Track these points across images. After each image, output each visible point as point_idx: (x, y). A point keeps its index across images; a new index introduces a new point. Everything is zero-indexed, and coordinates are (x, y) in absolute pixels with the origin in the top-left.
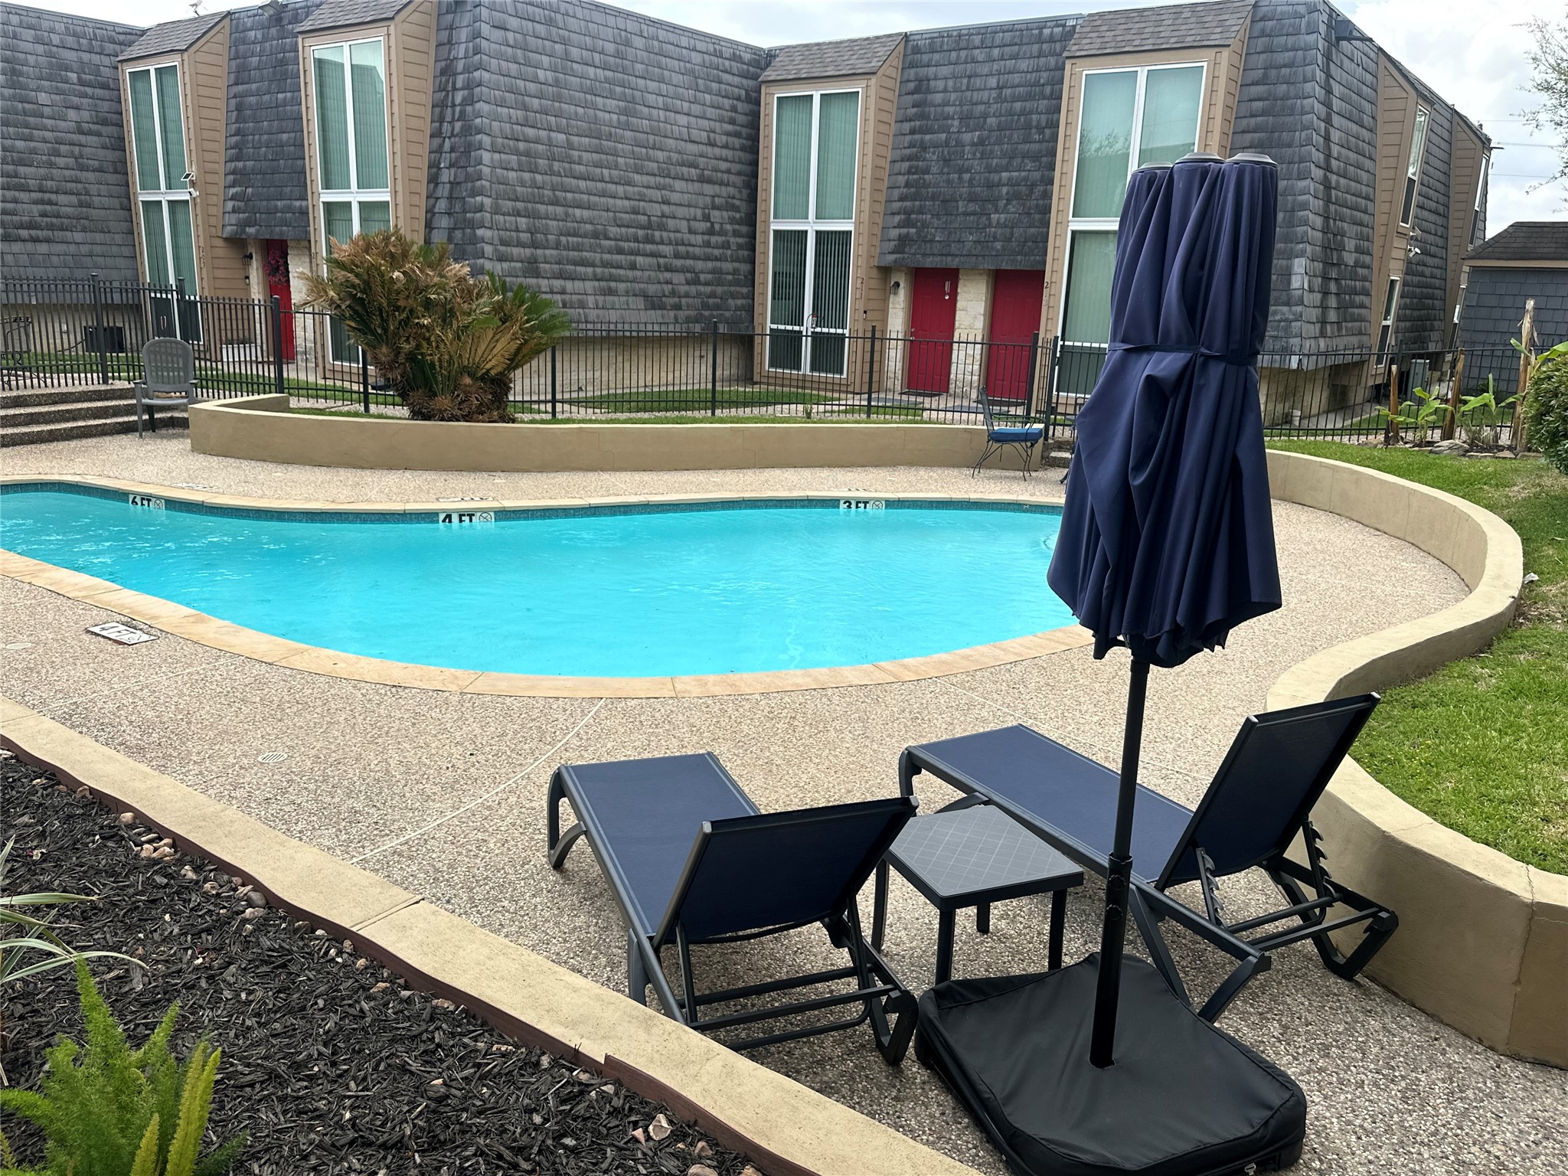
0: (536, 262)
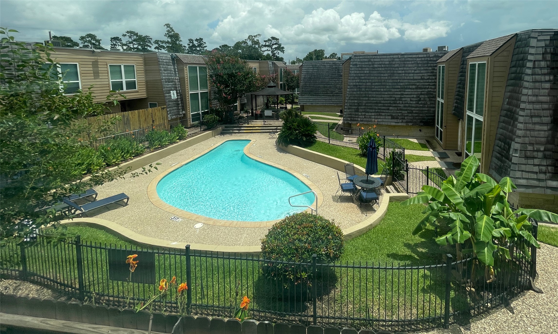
0: (358, 109)
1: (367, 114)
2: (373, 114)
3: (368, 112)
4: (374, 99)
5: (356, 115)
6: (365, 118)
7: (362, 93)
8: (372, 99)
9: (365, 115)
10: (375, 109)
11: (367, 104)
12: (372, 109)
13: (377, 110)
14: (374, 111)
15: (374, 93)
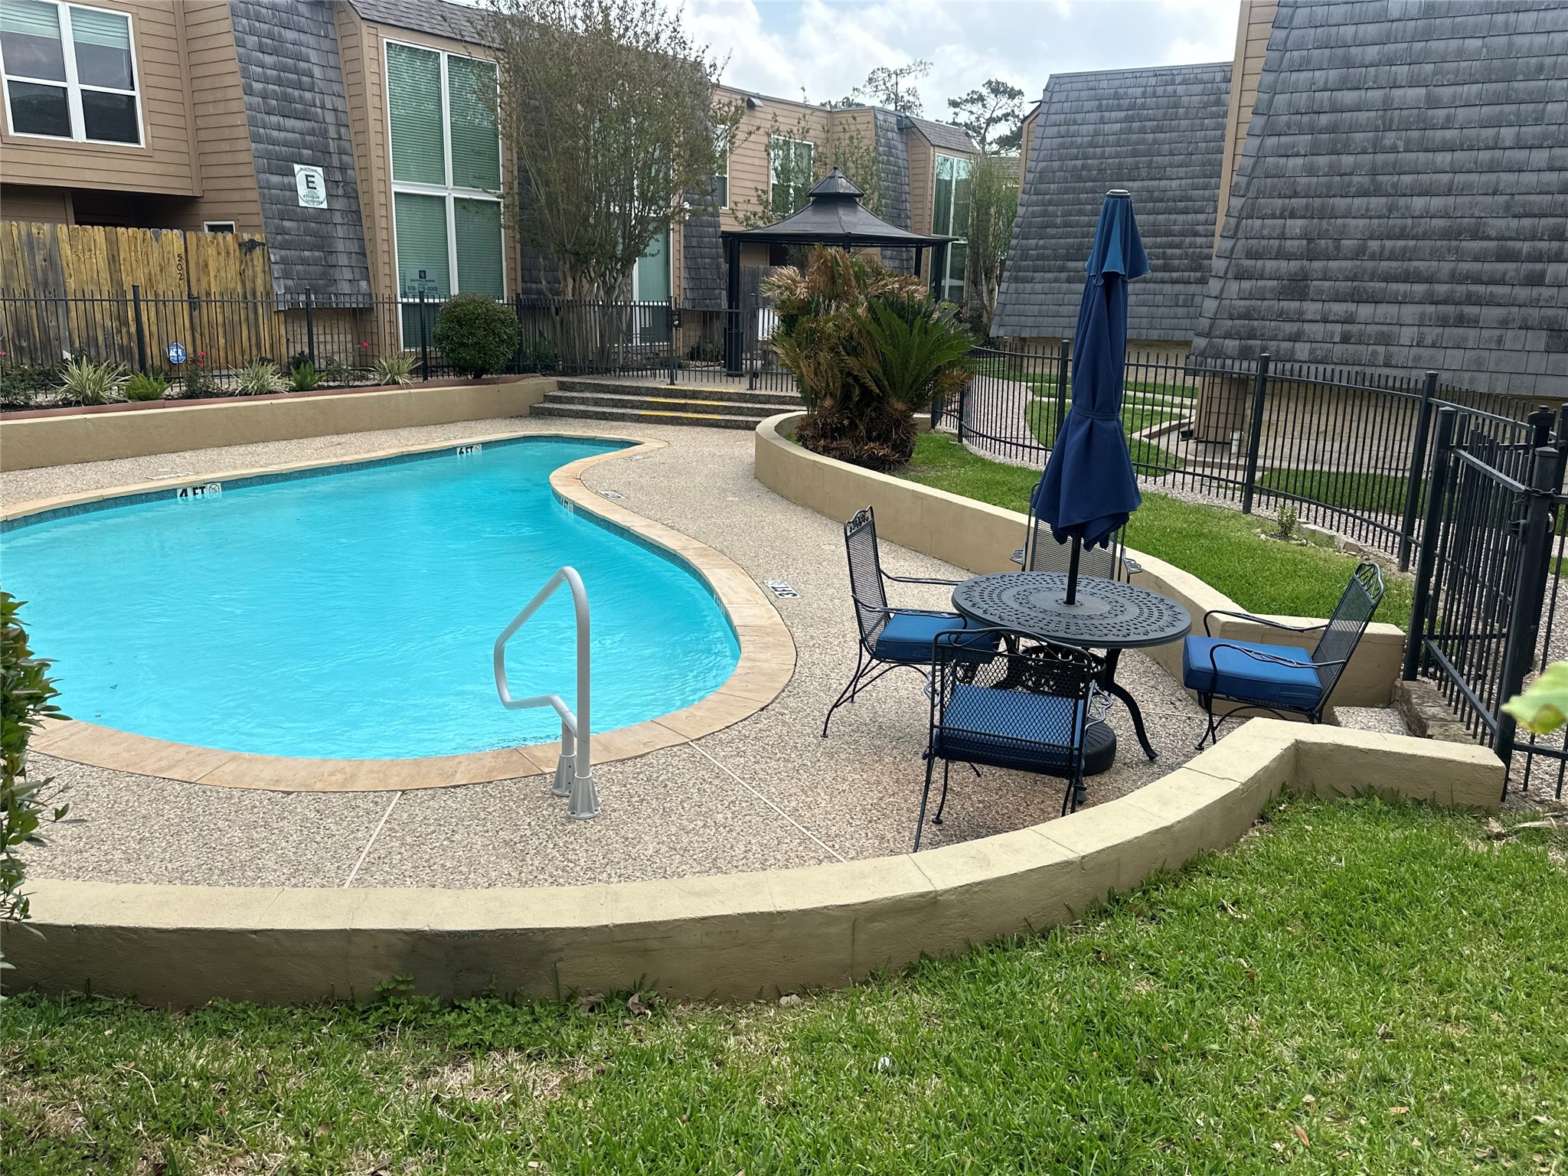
0: (1305, 279)
1: (1365, 311)
2: (1410, 312)
3: (1374, 300)
4: (1437, 203)
5: (1282, 316)
6: (1346, 339)
7: (1347, 160)
8: (1418, 203)
9: (1349, 320)
10: (1430, 280)
11: (1374, 245)
12: (1407, 278)
13: (1441, 289)
14: (1420, 288)
15: (1443, 158)
